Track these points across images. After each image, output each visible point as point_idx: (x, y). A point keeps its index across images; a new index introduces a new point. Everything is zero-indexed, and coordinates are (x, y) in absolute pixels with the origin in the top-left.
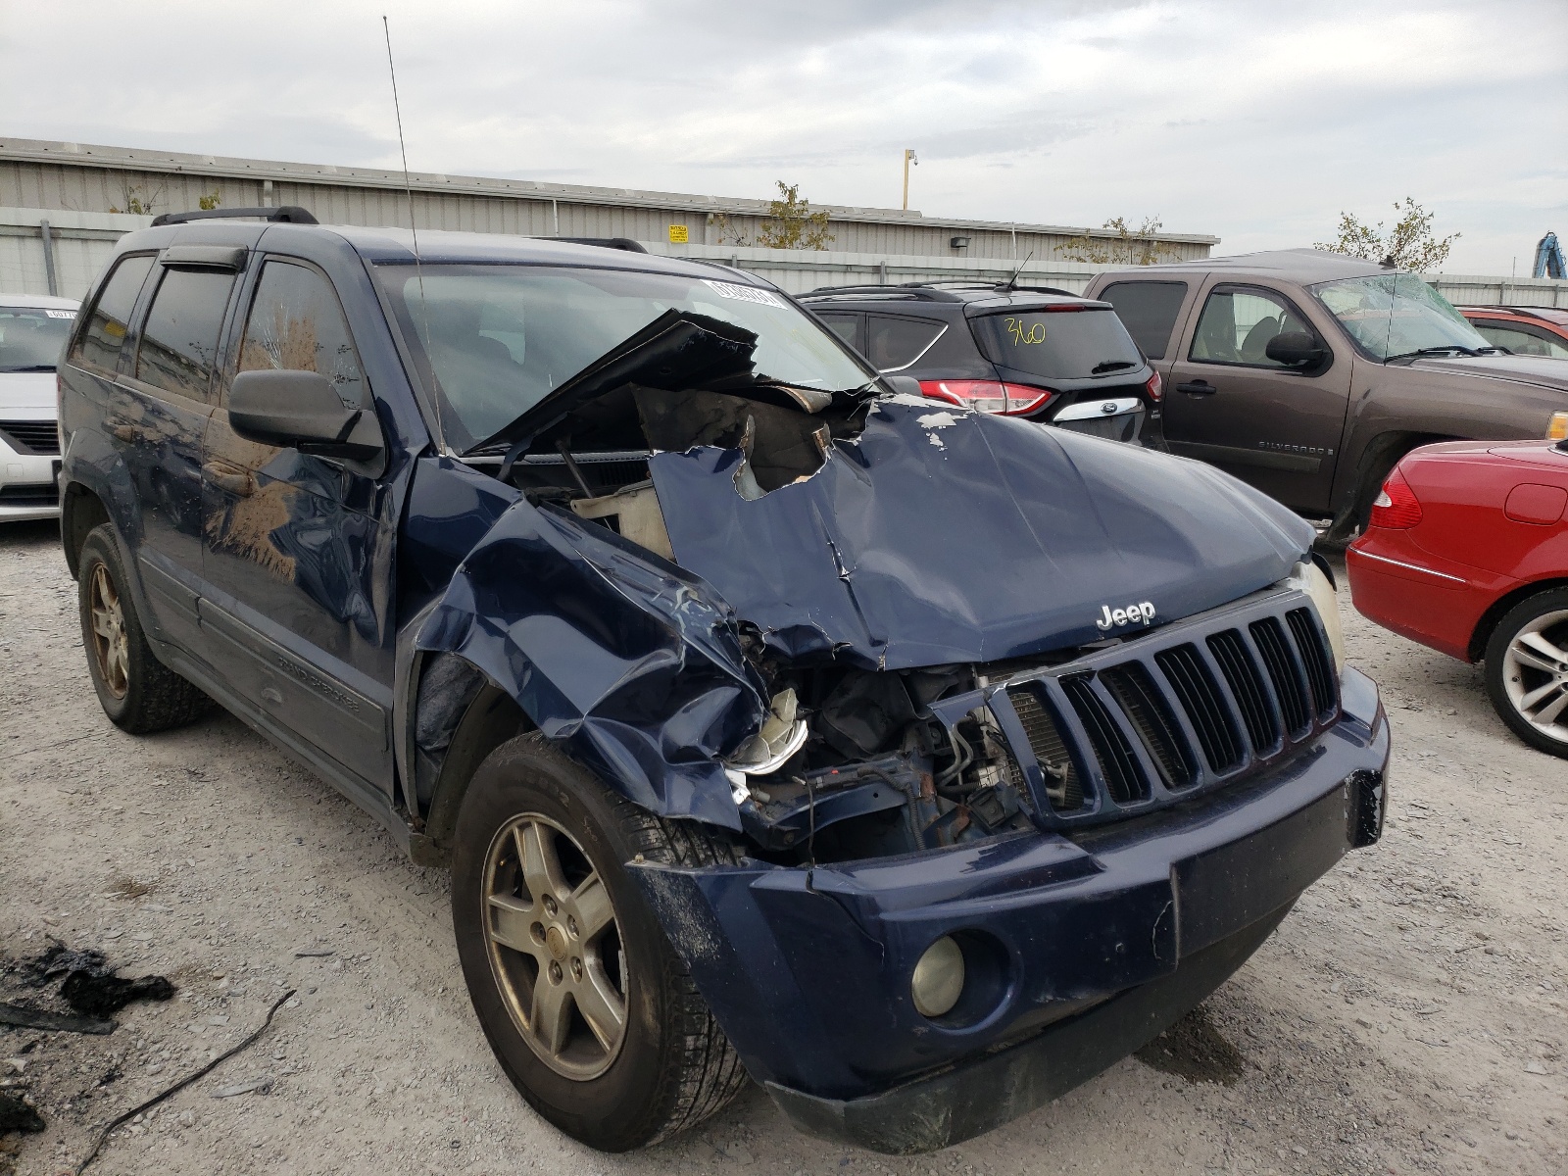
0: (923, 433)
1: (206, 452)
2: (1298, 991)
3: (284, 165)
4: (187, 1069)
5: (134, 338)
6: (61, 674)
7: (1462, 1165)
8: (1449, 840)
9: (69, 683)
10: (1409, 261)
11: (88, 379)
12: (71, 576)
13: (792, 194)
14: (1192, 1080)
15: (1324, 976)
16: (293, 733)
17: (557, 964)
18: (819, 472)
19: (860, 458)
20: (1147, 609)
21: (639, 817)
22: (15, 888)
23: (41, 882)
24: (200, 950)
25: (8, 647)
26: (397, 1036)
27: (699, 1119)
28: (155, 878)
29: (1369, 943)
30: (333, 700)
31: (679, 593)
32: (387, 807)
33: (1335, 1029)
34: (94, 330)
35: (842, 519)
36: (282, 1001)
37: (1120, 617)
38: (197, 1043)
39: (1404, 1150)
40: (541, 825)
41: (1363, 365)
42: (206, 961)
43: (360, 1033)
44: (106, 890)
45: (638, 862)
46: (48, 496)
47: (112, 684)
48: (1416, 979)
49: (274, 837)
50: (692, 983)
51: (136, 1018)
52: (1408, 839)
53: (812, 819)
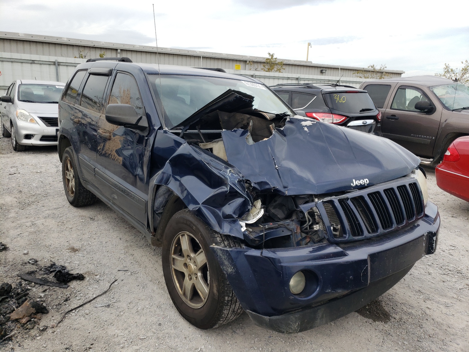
0: (302, 127)
1: (99, 127)
2: (409, 297)
3: (124, 45)
4: (87, 299)
5: (80, 94)
6: (56, 189)
7: (454, 350)
8: (461, 256)
9: (58, 192)
10: (466, 80)
11: (67, 106)
12: (60, 162)
13: (272, 56)
14: (375, 321)
15: (418, 294)
16: (119, 207)
17: (190, 275)
18: (271, 137)
19: (283, 134)
20: (367, 181)
21: (214, 234)
22: (42, 247)
23: (49, 246)
24: (91, 268)
25: (42, 181)
26: (145, 294)
27: (229, 321)
28: (80, 247)
29: (433, 285)
30: (131, 198)
31: (228, 171)
32: (145, 230)
33: (420, 309)
34: (69, 92)
35: (276, 151)
36: (114, 282)
37: (358, 183)
38: (90, 292)
39: (437, 345)
40: (188, 235)
41: (445, 111)
42: (93, 270)
43: (135, 293)
44: (67, 249)
45: (214, 246)
46: (55, 139)
47: (70, 192)
48: (446, 296)
49: (113, 237)
50: (227, 281)
51: (74, 284)
52: (448, 255)
53: (264, 237)
